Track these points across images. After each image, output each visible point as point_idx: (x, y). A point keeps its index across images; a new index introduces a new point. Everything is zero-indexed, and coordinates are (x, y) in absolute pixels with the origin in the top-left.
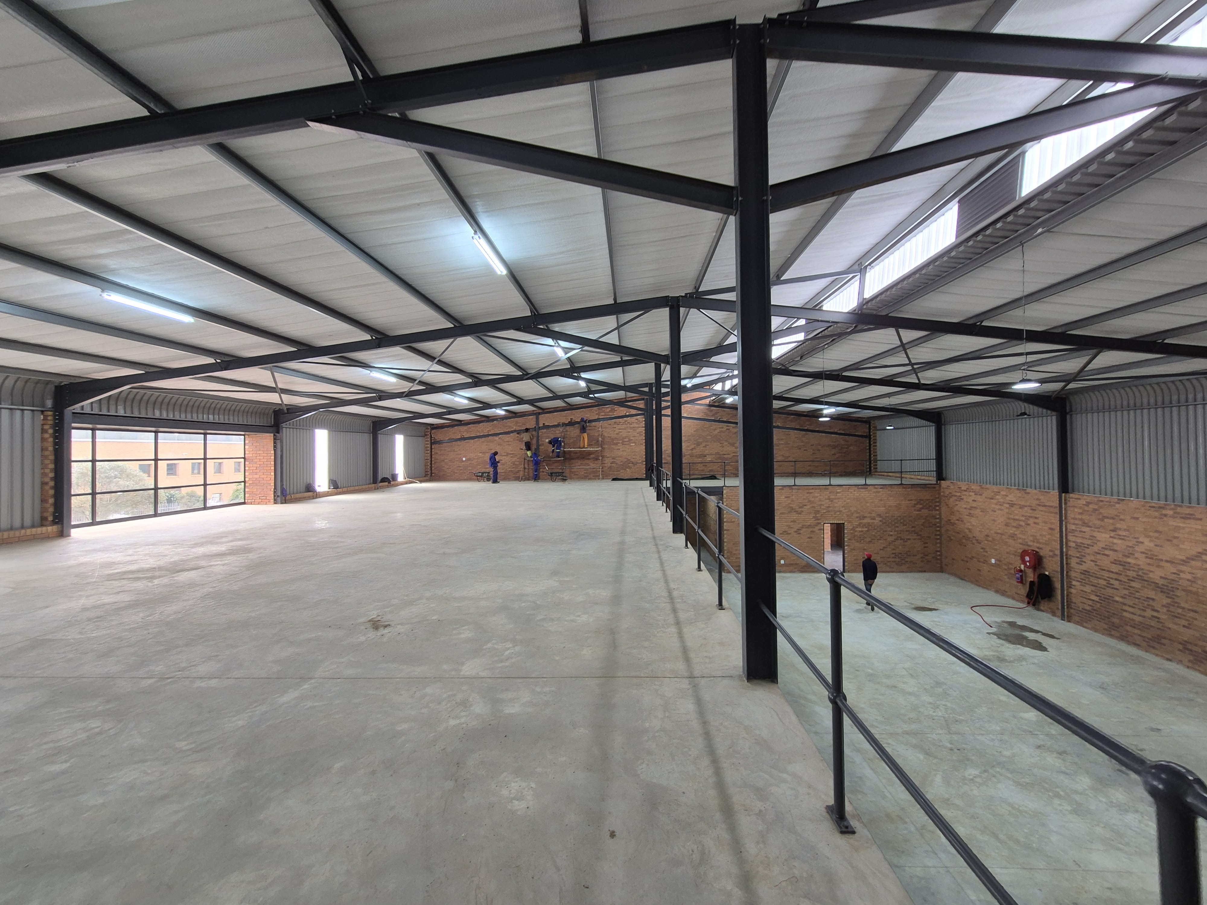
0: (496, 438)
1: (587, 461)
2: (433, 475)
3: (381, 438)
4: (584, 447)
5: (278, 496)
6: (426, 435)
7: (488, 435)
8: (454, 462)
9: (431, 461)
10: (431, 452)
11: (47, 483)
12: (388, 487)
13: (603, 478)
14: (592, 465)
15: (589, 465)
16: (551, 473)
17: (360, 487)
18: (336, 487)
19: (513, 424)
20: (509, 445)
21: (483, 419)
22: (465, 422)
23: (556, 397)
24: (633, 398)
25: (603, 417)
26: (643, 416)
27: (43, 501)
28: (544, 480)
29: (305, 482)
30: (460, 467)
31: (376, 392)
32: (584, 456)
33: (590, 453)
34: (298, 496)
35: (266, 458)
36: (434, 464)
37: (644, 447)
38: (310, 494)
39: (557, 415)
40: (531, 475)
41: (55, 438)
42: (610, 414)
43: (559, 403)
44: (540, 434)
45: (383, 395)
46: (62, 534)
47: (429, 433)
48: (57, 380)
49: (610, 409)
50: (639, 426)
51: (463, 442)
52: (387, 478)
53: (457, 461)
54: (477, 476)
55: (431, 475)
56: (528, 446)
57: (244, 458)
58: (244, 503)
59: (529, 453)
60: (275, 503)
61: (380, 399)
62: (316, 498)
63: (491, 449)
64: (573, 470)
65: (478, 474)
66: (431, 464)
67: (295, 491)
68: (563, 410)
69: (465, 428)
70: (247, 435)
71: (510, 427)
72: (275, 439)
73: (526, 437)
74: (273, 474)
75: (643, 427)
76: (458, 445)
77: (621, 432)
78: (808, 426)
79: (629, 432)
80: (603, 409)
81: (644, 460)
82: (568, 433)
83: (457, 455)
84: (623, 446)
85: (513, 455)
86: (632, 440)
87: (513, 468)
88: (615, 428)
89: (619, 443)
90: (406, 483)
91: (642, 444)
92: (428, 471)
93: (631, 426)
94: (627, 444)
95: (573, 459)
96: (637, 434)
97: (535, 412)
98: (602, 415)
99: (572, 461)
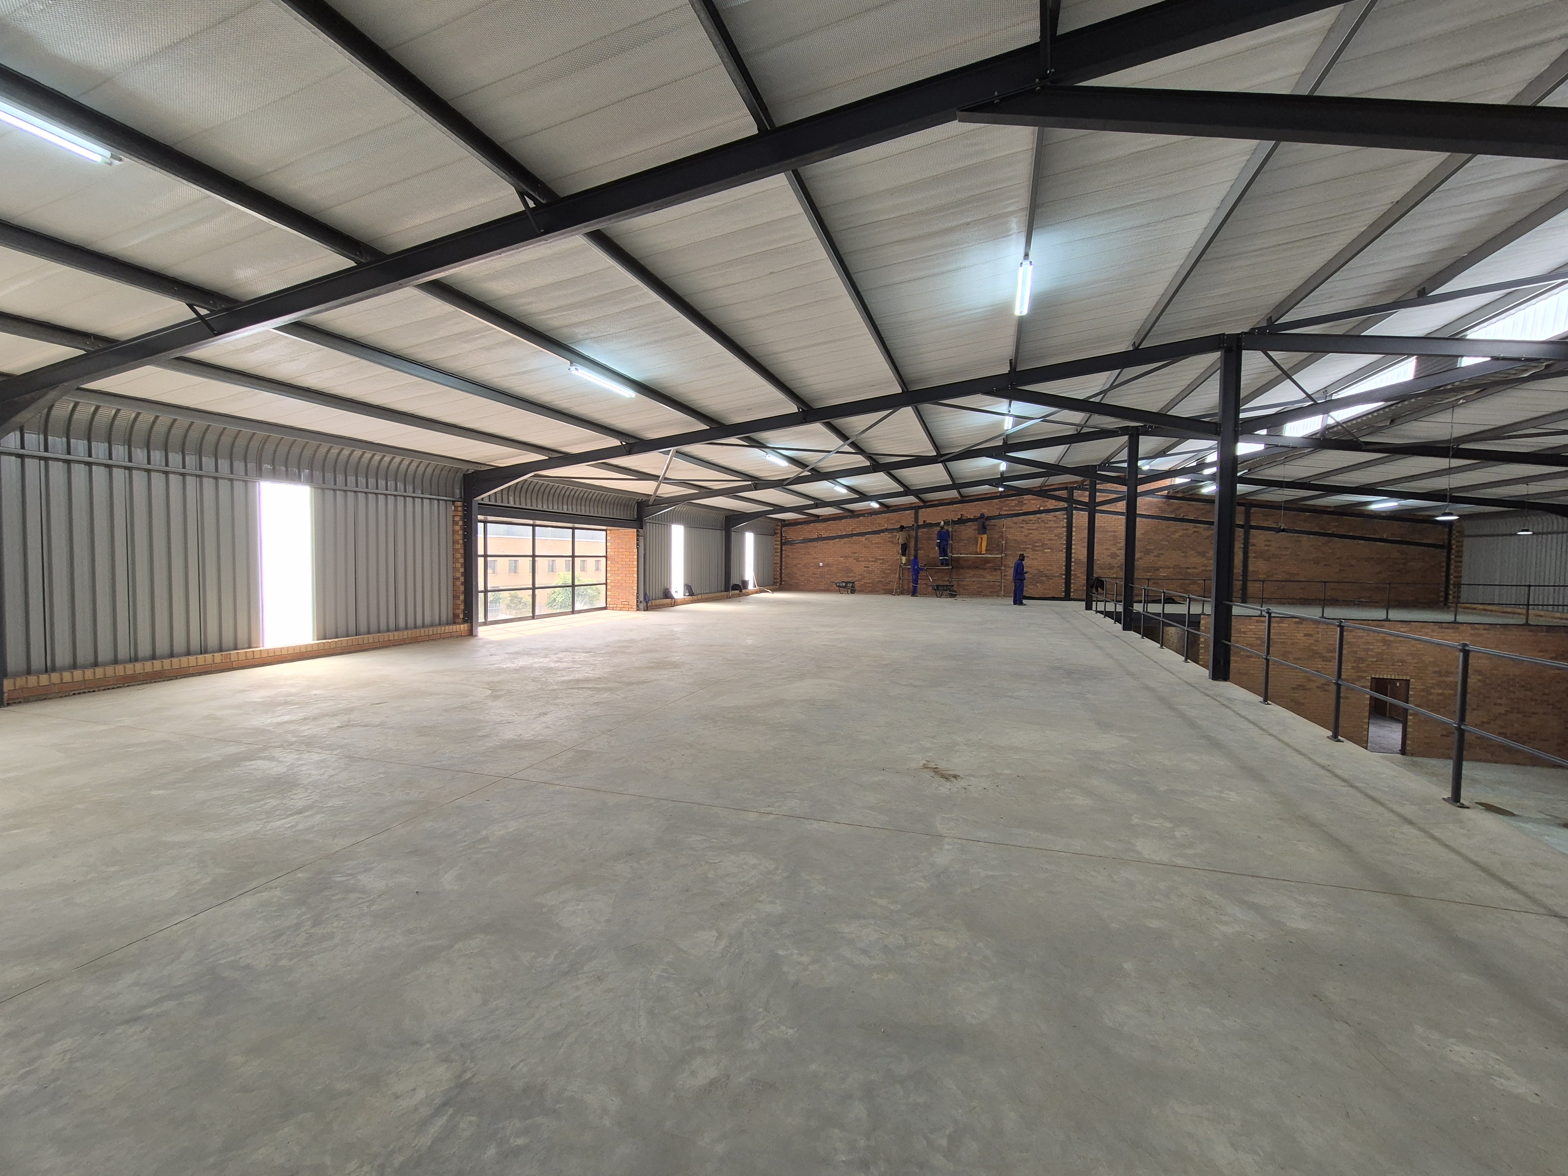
0: (863, 539)
1: (983, 572)
2: (783, 583)
3: (734, 536)
4: (980, 553)
5: (641, 602)
6: (776, 533)
7: (851, 535)
8: (809, 568)
9: (781, 566)
10: (781, 554)
11: (458, 579)
12: (739, 596)
14: (989, 577)
15: (984, 577)
16: (938, 586)
17: (712, 595)
18: (693, 594)
19: (883, 521)
20: (878, 547)
21: (849, 514)
22: (824, 518)
25: (1006, 513)
26: (1064, 512)
27: (455, 597)
29: (663, 587)
30: (816, 574)
32: (981, 565)
33: (986, 561)
34: (658, 602)
35: (629, 557)
36: (785, 569)
37: (1065, 555)
38: (668, 601)
39: (943, 509)
40: (907, 587)
41: (464, 530)
42: (1016, 508)
43: (953, 494)
44: (919, 534)
46: (471, 633)
47: (779, 531)
48: (465, 467)
49: (1017, 502)
50: (1059, 525)
51: (820, 543)
52: (738, 585)
53: (813, 566)
54: (839, 586)
55: (781, 584)
56: (904, 550)
57: (606, 557)
58: (605, 608)
59: (904, 558)
60: (638, 610)
62: (674, 605)
63: (856, 553)
64: (961, 583)
65: (841, 584)
66: (781, 569)
67: (654, 598)
68: (952, 502)
69: (824, 525)
70: (610, 530)
71: (880, 524)
72: (638, 535)
73: (901, 538)
74: (636, 576)
75: (1063, 527)
76: (814, 547)
77: (1031, 534)
78: (1335, 529)
79: (1044, 534)
80: (1007, 502)
81: (1064, 572)
82: (957, 534)
83: (813, 559)
84: (1034, 552)
85: (884, 561)
86: (1046, 544)
87: (883, 577)
88: (1023, 527)
89: (1028, 548)
90: (757, 593)
91: (1061, 551)
92: (778, 579)
93: (1046, 525)
94: (1040, 550)
95: (963, 568)
96: (1055, 536)
97: (913, 505)
98: (1006, 510)
99: (962, 571)
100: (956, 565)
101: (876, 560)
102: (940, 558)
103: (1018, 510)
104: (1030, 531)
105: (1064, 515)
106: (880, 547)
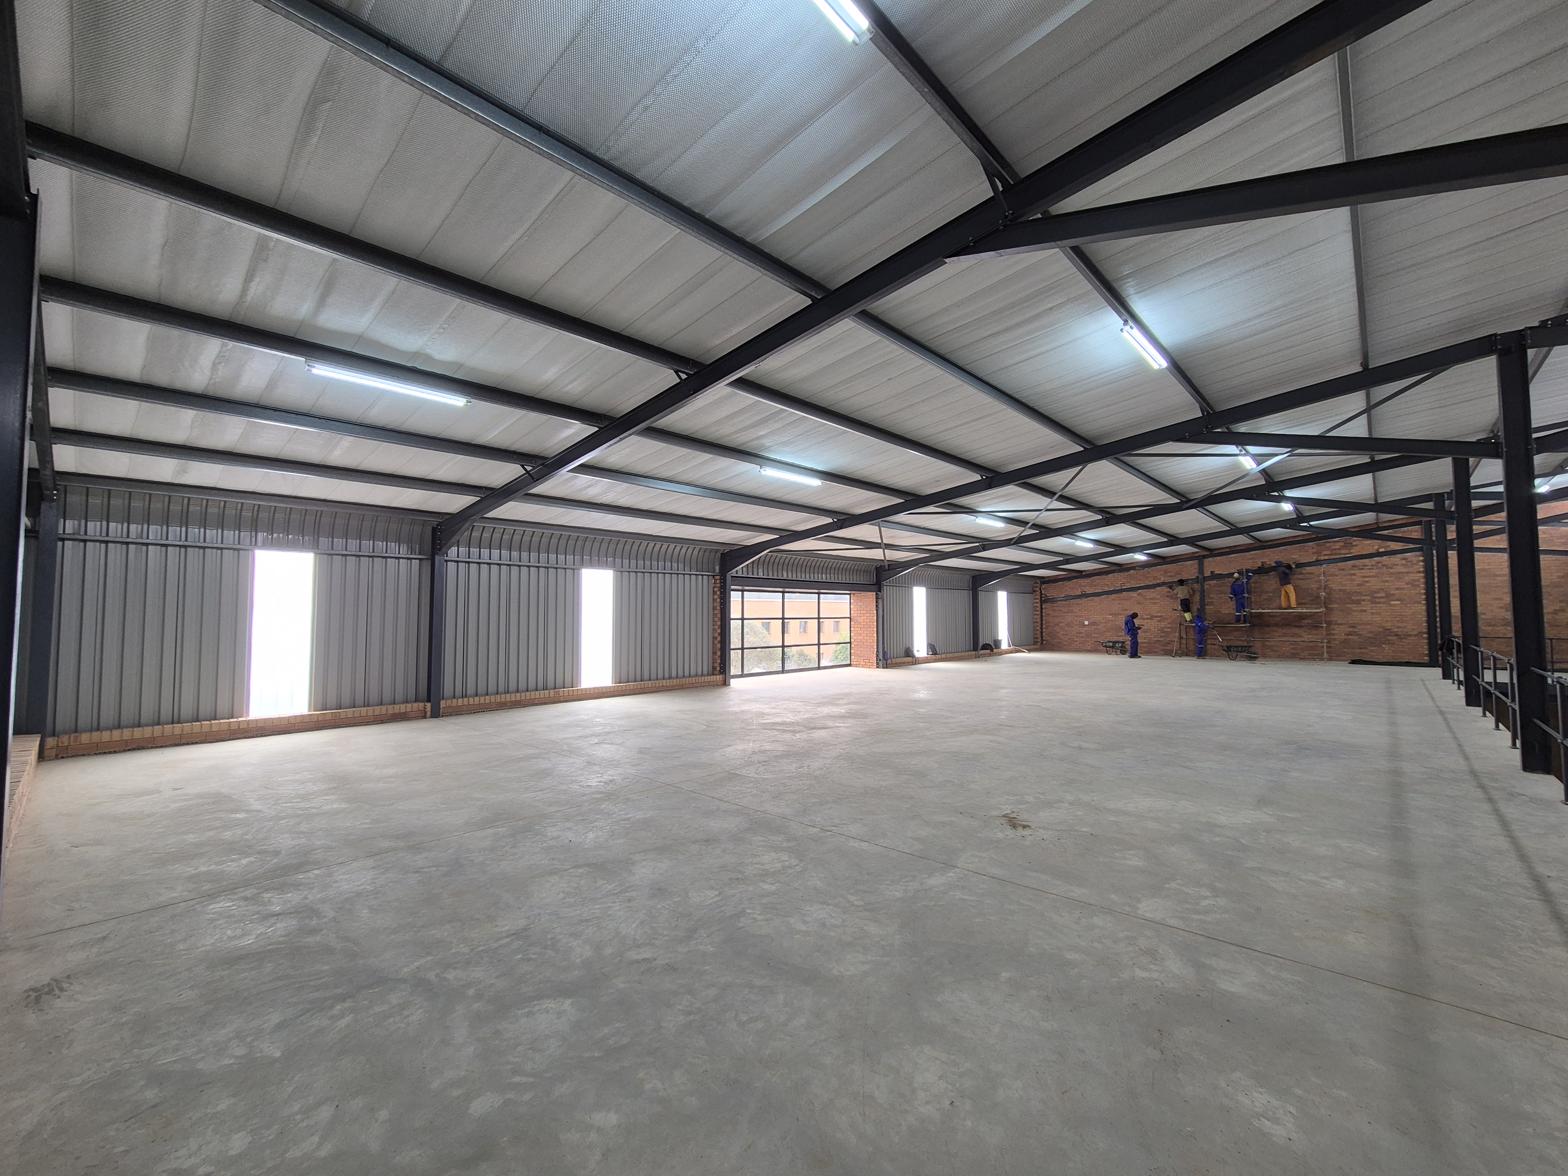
0: (1134, 594)
1: (1297, 630)
2: (1044, 642)
3: (981, 595)
4: (1289, 607)
5: (880, 660)
6: (1034, 591)
7: (1121, 591)
8: (1072, 627)
9: (1042, 624)
10: (1041, 612)
11: (717, 637)
12: (990, 655)
13: (1330, 659)
14: (1308, 637)
15: (1301, 637)
16: (1228, 647)
17: (960, 654)
18: (936, 653)
19: (1159, 574)
20: (1154, 603)
21: (1114, 568)
22: (1087, 573)
23: (1235, 530)
24: (1395, 523)
25: (1327, 557)
26: (1418, 553)
27: (716, 653)
28: (1215, 656)
29: (904, 646)
30: (1081, 633)
31: (980, 540)
32: (1294, 621)
33: (1301, 617)
34: (898, 660)
35: (870, 618)
36: (1045, 628)
37: (1424, 608)
38: (910, 659)
39: (1236, 557)
40: (1192, 648)
41: (722, 599)
42: (1344, 552)
43: (1241, 540)
44: (1206, 587)
45: (987, 544)
46: (725, 683)
47: (1038, 589)
48: (721, 548)
49: (1342, 544)
50: (1411, 570)
51: (1084, 600)
52: (989, 645)
53: (1077, 625)
54: (1106, 647)
55: (1042, 643)
56: (1186, 605)
57: (850, 618)
58: (850, 665)
59: (1188, 616)
60: (877, 667)
61: (984, 548)
62: (916, 664)
63: (1126, 610)
64: (1267, 643)
65: (1108, 644)
66: (1042, 628)
67: (895, 656)
68: (1246, 549)
69: (1088, 581)
70: (853, 594)
71: (1155, 578)
72: (877, 598)
73: (1181, 592)
74: (875, 635)
75: (1419, 572)
76: (1078, 604)
77: (1367, 582)
79: (1387, 581)
80: (1328, 545)
81: (1425, 630)
82: (1257, 585)
83: (1077, 616)
84: (1374, 605)
85: (1162, 619)
86: (1393, 595)
87: (1161, 637)
88: (1355, 574)
89: (1364, 600)
90: (1011, 652)
91: (1420, 602)
92: (1038, 638)
93: (1391, 570)
94: (1384, 603)
95: (1268, 626)
96: (1407, 584)
97: (1197, 555)
98: (1327, 555)
99: (1267, 629)
100: (1259, 623)
101: (1152, 617)
102: (1237, 614)
103: (1345, 553)
104: (1366, 579)
105: (1419, 556)
106: (1156, 603)
